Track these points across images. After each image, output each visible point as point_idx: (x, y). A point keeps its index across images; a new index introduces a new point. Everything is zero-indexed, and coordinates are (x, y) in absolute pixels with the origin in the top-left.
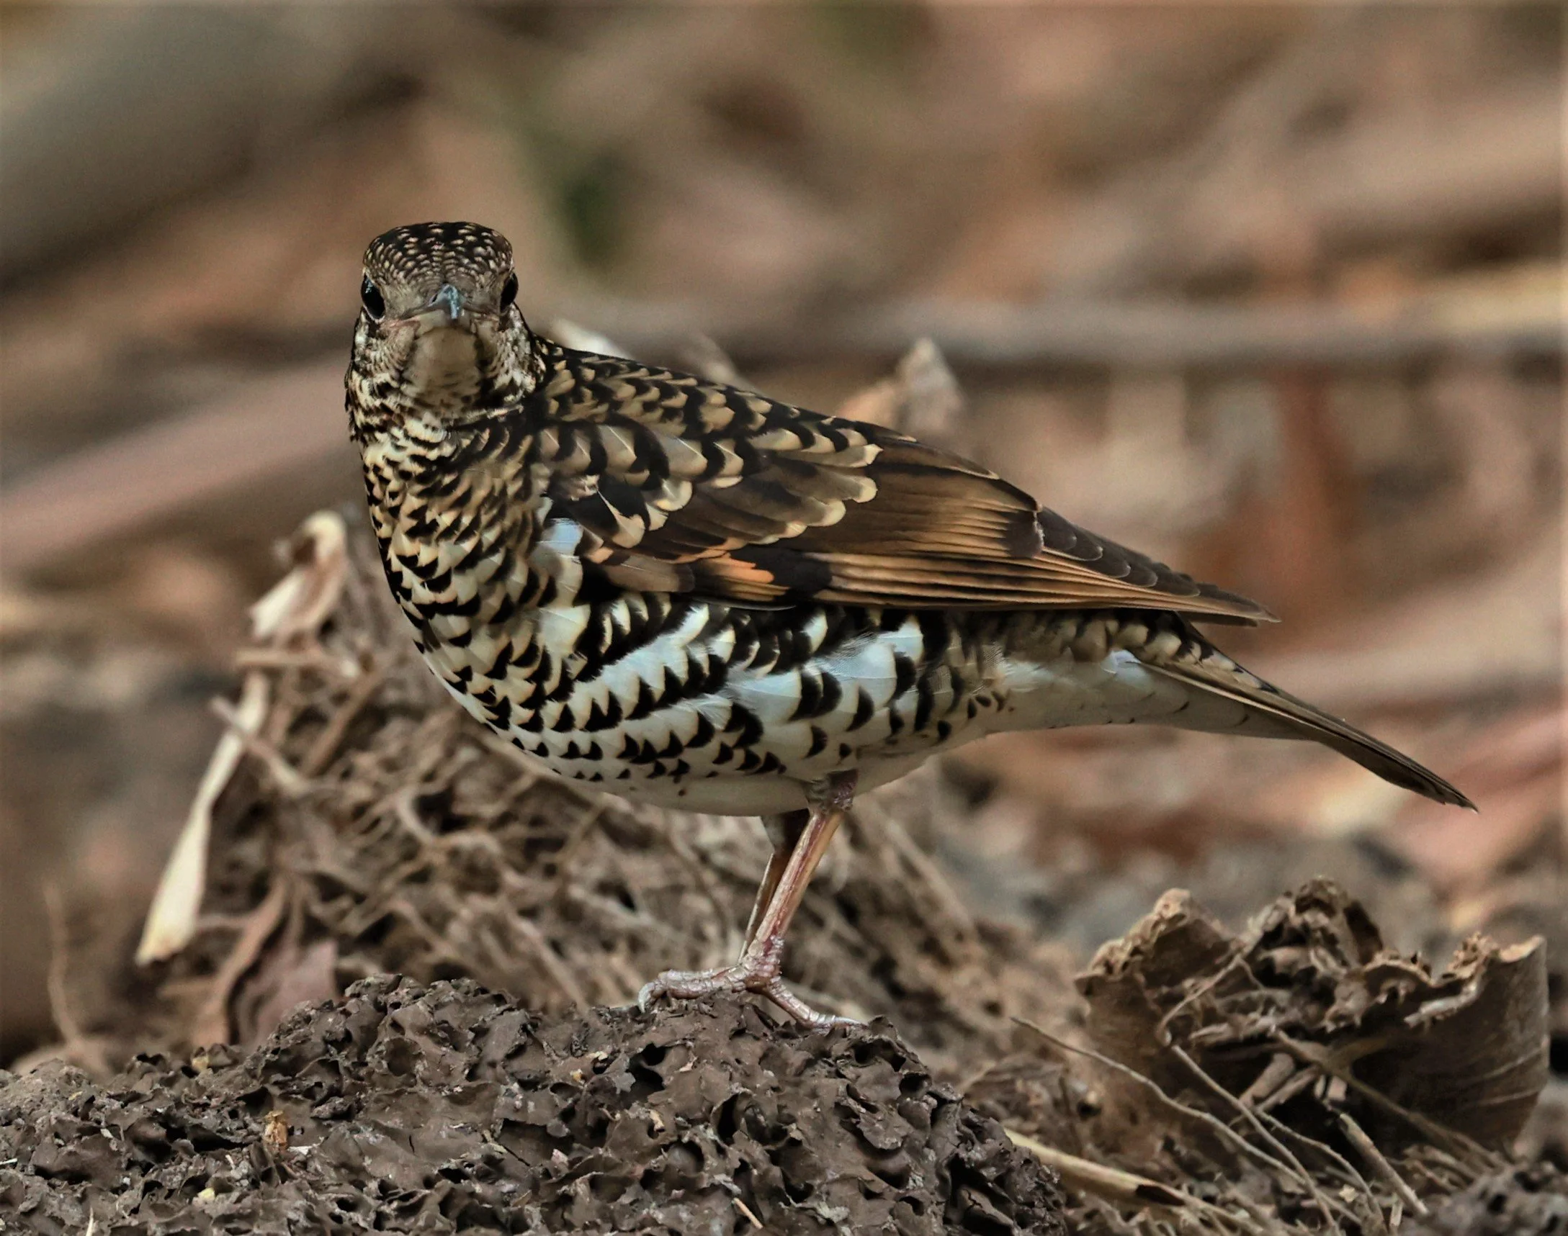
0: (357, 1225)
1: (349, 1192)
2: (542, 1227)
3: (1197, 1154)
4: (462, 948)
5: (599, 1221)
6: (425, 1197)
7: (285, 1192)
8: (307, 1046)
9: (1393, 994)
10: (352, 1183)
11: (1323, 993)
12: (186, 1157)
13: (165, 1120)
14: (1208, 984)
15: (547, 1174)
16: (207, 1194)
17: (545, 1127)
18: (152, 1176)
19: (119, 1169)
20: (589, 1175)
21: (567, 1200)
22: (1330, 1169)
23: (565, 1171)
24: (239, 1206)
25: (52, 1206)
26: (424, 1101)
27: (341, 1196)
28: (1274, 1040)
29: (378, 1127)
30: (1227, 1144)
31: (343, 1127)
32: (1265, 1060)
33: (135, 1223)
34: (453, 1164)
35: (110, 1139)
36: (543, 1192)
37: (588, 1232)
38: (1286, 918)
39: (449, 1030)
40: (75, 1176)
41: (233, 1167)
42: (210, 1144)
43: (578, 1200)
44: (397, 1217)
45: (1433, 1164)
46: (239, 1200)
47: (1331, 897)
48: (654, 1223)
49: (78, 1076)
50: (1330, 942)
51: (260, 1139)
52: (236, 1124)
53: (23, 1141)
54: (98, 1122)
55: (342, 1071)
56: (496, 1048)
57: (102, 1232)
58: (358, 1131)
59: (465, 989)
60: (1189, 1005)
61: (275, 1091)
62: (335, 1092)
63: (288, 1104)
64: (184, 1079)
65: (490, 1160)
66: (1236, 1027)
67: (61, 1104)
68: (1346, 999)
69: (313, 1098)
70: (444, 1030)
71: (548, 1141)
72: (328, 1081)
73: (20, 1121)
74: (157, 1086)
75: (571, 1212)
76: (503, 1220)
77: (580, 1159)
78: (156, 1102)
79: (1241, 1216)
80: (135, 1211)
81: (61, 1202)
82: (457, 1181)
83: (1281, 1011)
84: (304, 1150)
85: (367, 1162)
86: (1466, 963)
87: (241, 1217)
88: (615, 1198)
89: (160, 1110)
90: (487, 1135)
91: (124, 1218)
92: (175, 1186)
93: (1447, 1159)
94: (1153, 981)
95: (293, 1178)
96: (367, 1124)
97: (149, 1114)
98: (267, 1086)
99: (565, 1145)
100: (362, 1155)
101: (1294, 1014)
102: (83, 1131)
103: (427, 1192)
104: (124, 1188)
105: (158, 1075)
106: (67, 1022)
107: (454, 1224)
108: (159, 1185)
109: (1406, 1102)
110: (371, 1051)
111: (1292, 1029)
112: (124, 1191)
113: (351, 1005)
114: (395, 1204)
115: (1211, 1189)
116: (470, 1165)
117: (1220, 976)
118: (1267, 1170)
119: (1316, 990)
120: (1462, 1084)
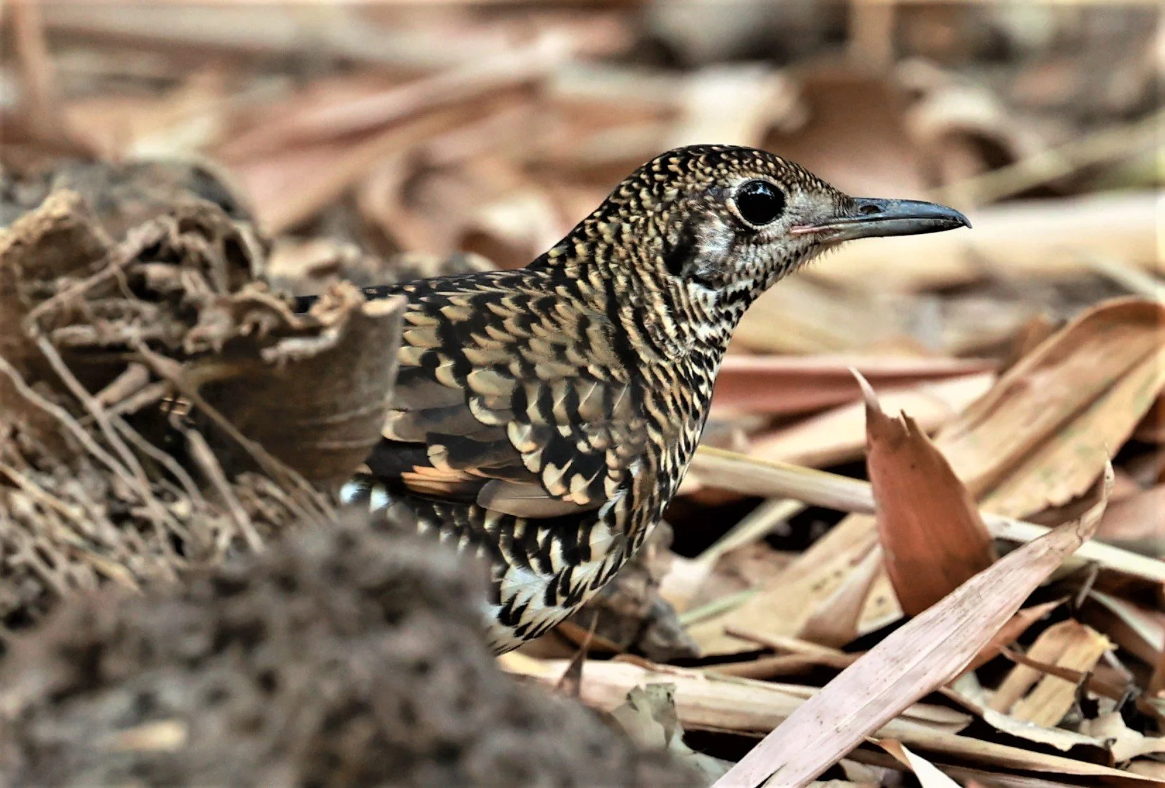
3: (41, 448)
9: (256, 327)
11: (189, 314)
14: (80, 286)
22: (164, 483)
28: (134, 350)
30: (72, 445)
32: (121, 368)
38: (165, 237)
45: (263, 495)
47: (213, 224)
50: (204, 266)
60: (59, 305)
66: (100, 332)
68: (211, 322)
79: (75, 512)
83: (145, 324)
86: (331, 308)
93: (276, 492)
94: (29, 273)
101: (157, 330)
109: (247, 432)
111: (153, 344)
115: (49, 482)
117: (94, 280)
118: (105, 472)
119: (182, 307)
120: (303, 423)
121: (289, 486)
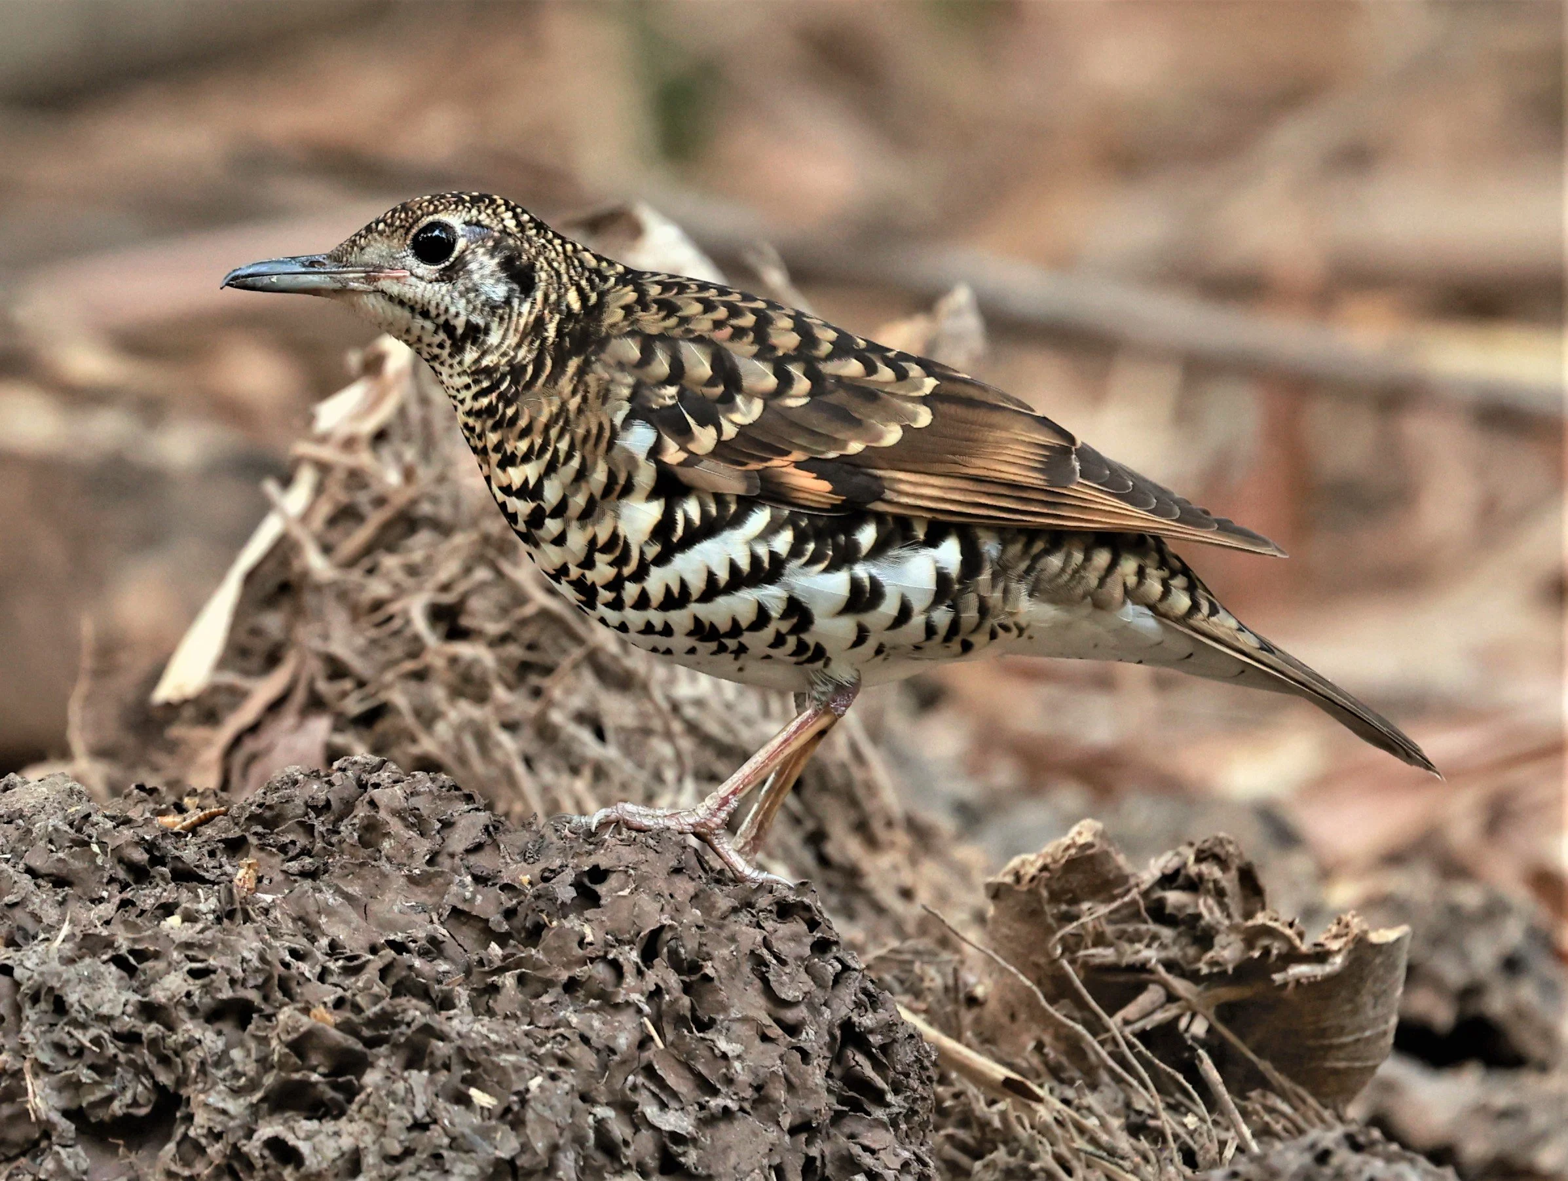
0: (303, 974)
1: (301, 943)
2: (468, 1009)
3: (1064, 1060)
4: (444, 746)
5: (519, 1013)
6: (368, 961)
7: (244, 932)
8: (289, 807)
9: (1267, 951)
10: (305, 936)
11: (1204, 938)
12: (162, 884)
13: (150, 847)
14: (1103, 910)
15: (481, 963)
16: (175, 920)
17: (487, 921)
18: (128, 894)
19: (100, 882)
20: (518, 971)
21: (494, 989)
22: (1179, 1096)
23: (497, 963)
24: (201, 936)
25: (34, 904)
26: (384, 876)
27: (293, 946)
28: (1152, 972)
29: (339, 891)
30: (1092, 1057)
31: (307, 884)
32: (1141, 988)
33: (105, 933)
34: (399, 937)
35: (97, 855)
36: (473, 978)
37: (508, 1022)
38: (1185, 865)
39: (419, 817)
40: (59, 881)
41: (203, 900)
42: (185, 876)
43: (504, 991)
44: (340, 974)
45: (1271, 1110)
46: (202, 931)
47: (1228, 853)
48: (569, 1025)
49: (80, 792)
50: (1220, 894)
51: (231, 881)
52: (213, 863)
53: (20, 840)
54: (90, 837)
55: (316, 834)
56: (459, 841)
57: (74, 935)
58: (320, 891)
59: (441, 784)
60: (1083, 925)
61: (253, 840)
62: (306, 852)
63: (263, 855)
64: (174, 813)
65: (433, 940)
66: (1120, 954)
67: (60, 814)
68: (1223, 948)
69: (286, 853)
70: (415, 816)
71: (488, 934)
72: (302, 841)
73: (20, 822)
74: (148, 815)
75: (495, 1001)
76: (434, 996)
77: (513, 955)
78: (145, 828)
79: (1092, 1122)
80: (107, 923)
81: (43, 901)
82: (400, 953)
83: (1163, 946)
84: (269, 898)
85: (323, 920)
86: (1336, 937)
87: (201, 947)
88: (537, 996)
89: (147, 837)
90: (435, 918)
91: (96, 927)
92: (147, 907)
93: (1286, 1108)
94: (1055, 898)
95: (253, 921)
96: (329, 886)
97: (136, 839)
98: (247, 834)
99: (502, 940)
100: (319, 912)
101: (1174, 952)
102: (76, 843)
103: (371, 957)
104: (101, 900)
105: (152, 806)
106: (78, 741)
107: (390, 990)
108: (133, 904)
109: (1258, 1051)
110: (346, 821)
111: (1170, 965)
112: (100, 903)
113: (336, 777)
114: (340, 963)
115: (1070, 1093)
116: (414, 941)
117: (1116, 905)
118: (1123, 1085)
119: (1199, 933)
120: (1311, 1043)
121: (1298, 1103)
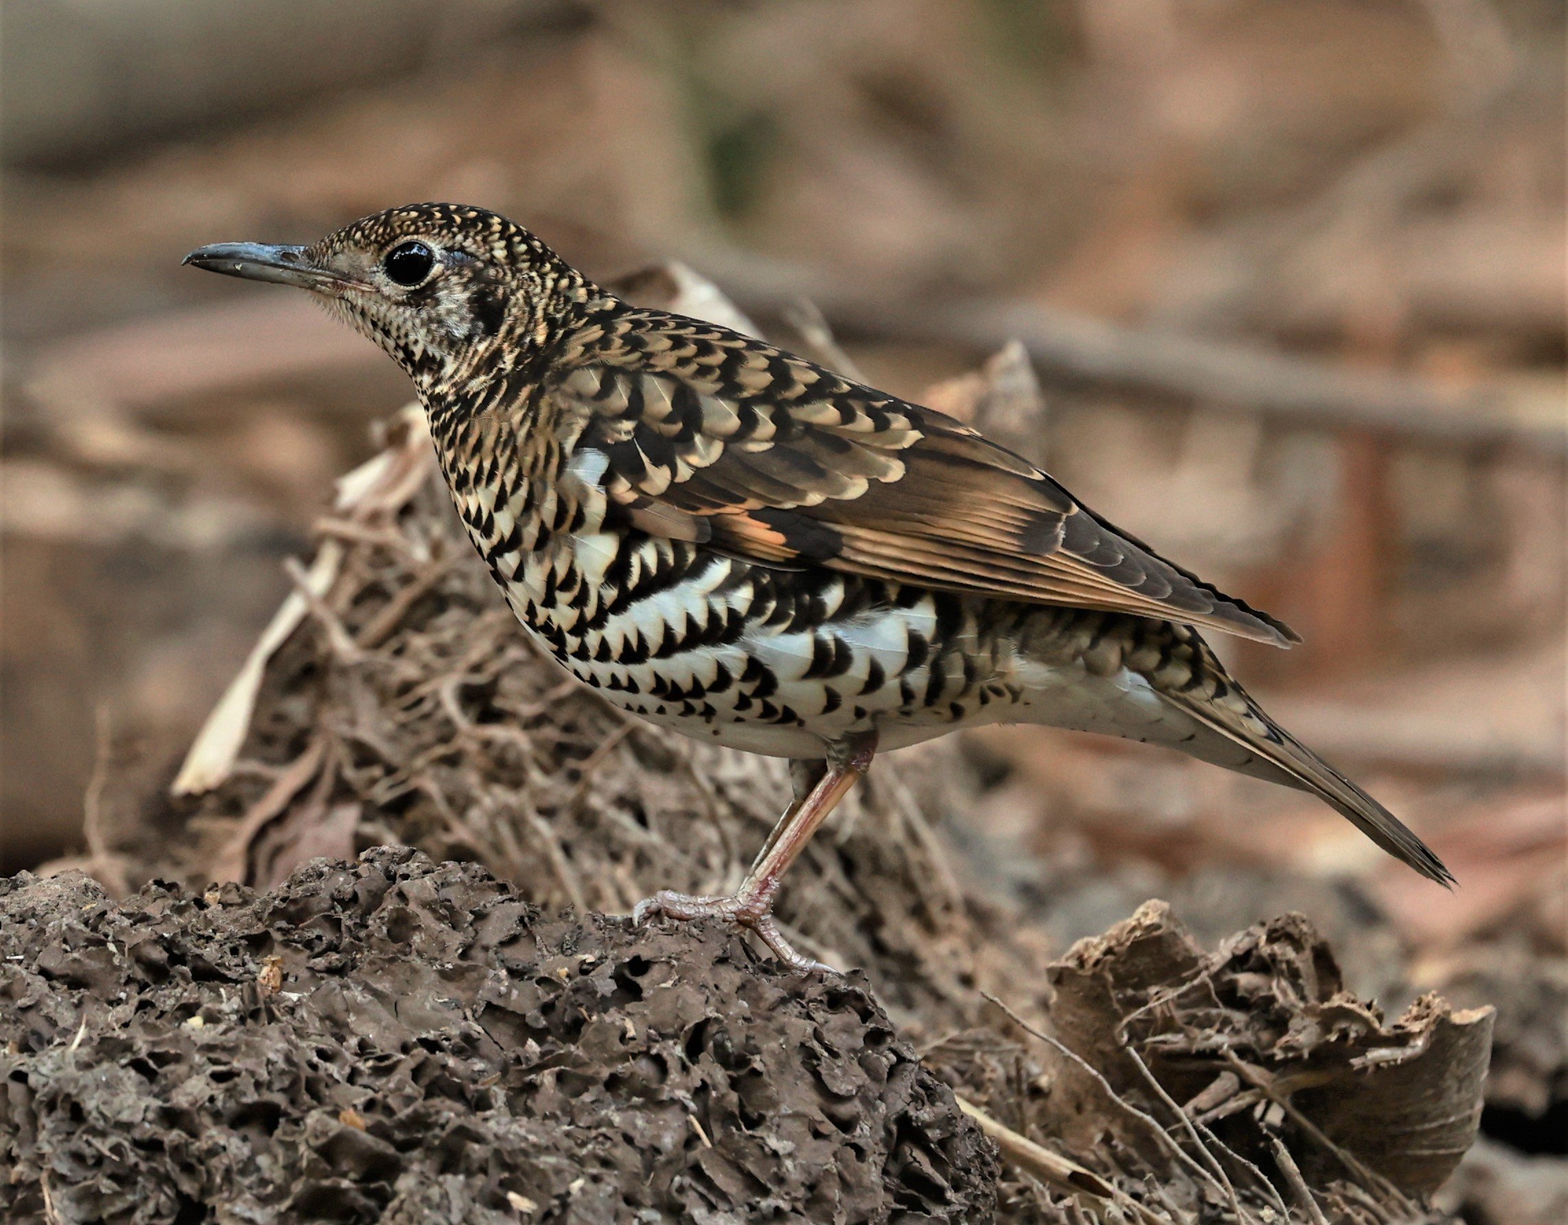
0: (331, 1076)
1: (329, 1043)
2: (505, 1110)
3: (1134, 1154)
4: (478, 834)
5: (559, 1113)
6: (399, 1061)
7: (269, 1033)
8: (314, 900)
9: (1344, 1035)
10: (333, 1035)
11: (1279, 1023)
12: (182, 983)
13: (170, 945)
14: (1171, 994)
15: (518, 1060)
16: (196, 1021)
17: (524, 1016)
18: (147, 995)
19: (118, 983)
20: (557, 1069)
21: (532, 1088)
22: (1254, 1188)
23: (535, 1060)
24: (223, 1038)
25: (49, 1007)
26: (415, 971)
27: (321, 1046)
28: (1224, 1058)
29: (367, 988)
30: (1163, 1149)
31: (334, 982)
32: (1213, 1075)
33: (123, 1036)
34: (431, 1035)
35: (114, 954)
36: (511, 1077)
37: (547, 1122)
38: (1257, 945)
39: (451, 909)
40: (75, 983)
41: (225, 1000)
42: (207, 975)
43: (542, 1090)
44: (370, 1075)
45: (1352, 1201)
46: (225, 1032)
47: (1302, 932)
48: (610, 1124)
49: (95, 889)
50: (1294, 975)
51: (255, 979)
52: (236, 961)
53: (33, 941)
54: (107, 936)
55: (343, 929)
56: (492, 933)
57: (91, 1039)
58: (348, 988)
59: (473, 873)
60: (1150, 1011)
61: (278, 936)
62: (333, 948)
63: (288, 951)
64: (194, 910)
65: (467, 1037)
66: (1190, 1039)
67: (74, 912)
68: (1299, 1032)
69: (312, 949)
70: (446, 908)
71: (524, 1030)
72: (328, 936)
73: (33, 921)
74: (168, 912)
75: (534, 1100)
76: (469, 1096)
77: (551, 1052)
78: (164, 926)
79: (1162, 1216)
80: (126, 1025)
81: (58, 1004)
82: (432, 1051)
83: (1236, 1031)
84: (294, 997)
85: (352, 1018)
86: (1417, 1018)
87: (224, 1049)
88: (577, 1094)
89: (166, 935)
90: (469, 1014)
91: (114, 1029)
92: (167, 1008)
93: (1367, 1199)
94: (1120, 982)
95: (279, 1021)
96: (358, 983)
97: (155, 937)
98: (271, 930)
99: (540, 1035)
100: (347, 1010)
101: (1247, 1037)
102: (90, 942)
103: (403, 1056)
104: (119, 1002)
105: (171, 902)
106: (96, 837)
107: (423, 1091)
108: (152, 1005)
109: (1336, 1140)
110: (374, 915)
111: (1243, 1051)
112: (118, 1004)
113: (363, 869)
114: (370, 1063)
115: (1140, 1187)
116: (447, 1039)
117: (1184, 988)
118: (1195, 1178)
119: (1272, 1017)
120: (1392, 1130)
121: (1380, 1193)
